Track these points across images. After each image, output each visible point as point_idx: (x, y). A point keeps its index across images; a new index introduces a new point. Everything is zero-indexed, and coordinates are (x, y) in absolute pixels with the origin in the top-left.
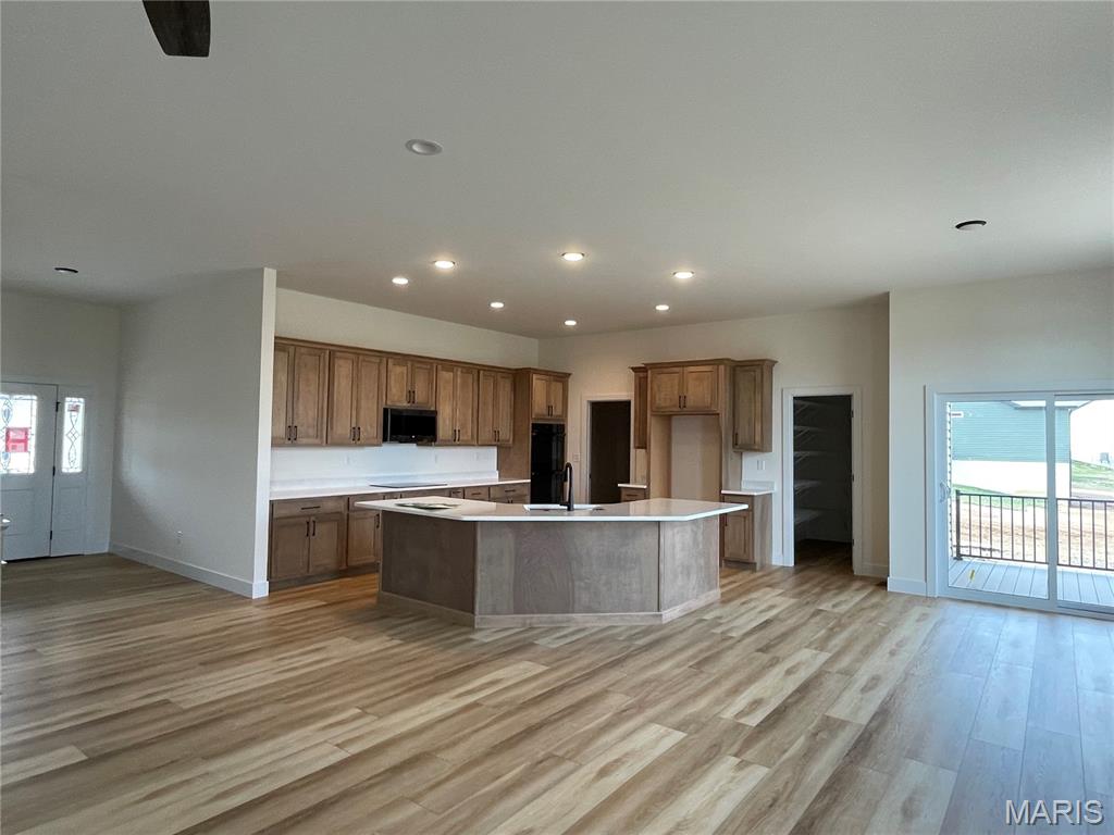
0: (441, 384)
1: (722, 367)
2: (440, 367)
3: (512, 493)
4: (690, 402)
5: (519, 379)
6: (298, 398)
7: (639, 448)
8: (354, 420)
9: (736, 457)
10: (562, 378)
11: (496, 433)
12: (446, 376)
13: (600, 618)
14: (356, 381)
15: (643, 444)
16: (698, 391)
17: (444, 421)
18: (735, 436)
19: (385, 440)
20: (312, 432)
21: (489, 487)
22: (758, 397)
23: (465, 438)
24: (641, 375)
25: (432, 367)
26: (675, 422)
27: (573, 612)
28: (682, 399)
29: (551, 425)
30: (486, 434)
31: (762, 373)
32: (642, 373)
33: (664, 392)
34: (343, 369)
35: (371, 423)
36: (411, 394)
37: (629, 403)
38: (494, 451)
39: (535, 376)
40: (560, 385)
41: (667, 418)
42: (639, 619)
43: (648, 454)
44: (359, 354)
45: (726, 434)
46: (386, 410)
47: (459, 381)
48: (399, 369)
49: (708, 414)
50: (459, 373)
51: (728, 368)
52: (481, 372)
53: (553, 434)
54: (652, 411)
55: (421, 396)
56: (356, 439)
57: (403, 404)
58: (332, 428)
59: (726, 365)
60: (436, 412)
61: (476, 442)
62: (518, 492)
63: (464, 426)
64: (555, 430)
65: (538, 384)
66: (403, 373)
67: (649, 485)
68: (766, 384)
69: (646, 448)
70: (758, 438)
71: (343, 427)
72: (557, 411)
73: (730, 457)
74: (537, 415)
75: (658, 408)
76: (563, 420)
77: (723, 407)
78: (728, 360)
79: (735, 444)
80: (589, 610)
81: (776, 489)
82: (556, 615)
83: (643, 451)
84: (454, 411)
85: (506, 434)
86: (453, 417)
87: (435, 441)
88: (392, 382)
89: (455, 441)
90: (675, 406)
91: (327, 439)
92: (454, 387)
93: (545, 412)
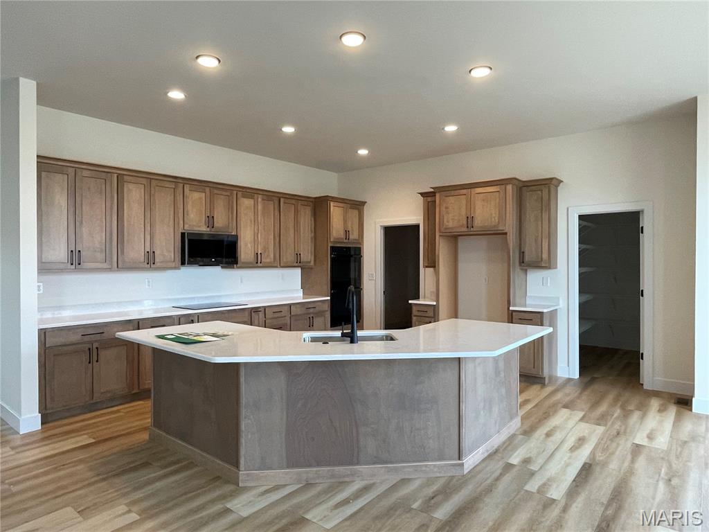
0: (242, 210)
1: (509, 187)
2: (240, 194)
3: (311, 310)
4: (478, 222)
5: (319, 206)
6: (81, 223)
7: (427, 267)
8: (148, 244)
9: (522, 274)
10: (358, 206)
11: (298, 255)
12: (247, 203)
13: (389, 470)
14: (149, 206)
15: (432, 264)
16: (486, 212)
17: (246, 245)
18: (522, 254)
19: (183, 263)
20: (100, 256)
21: (290, 305)
22: (545, 216)
23: (268, 260)
24: (429, 199)
25: (232, 194)
26: (462, 243)
27: (358, 464)
28: (470, 220)
29: (350, 248)
30: (289, 256)
31: (549, 191)
32: (430, 198)
33: (452, 214)
34: (134, 195)
35: (168, 246)
36: (210, 220)
37: (418, 226)
38: (298, 271)
39: (332, 204)
40: (356, 212)
41: (454, 238)
42: (437, 469)
43: (437, 273)
44: (151, 180)
45: (514, 252)
46: (183, 235)
47: (260, 207)
48: (196, 195)
49: (496, 234)
50: (260, 200)
51: (515, 187)
52: (282, 200)
53: (352, 256)
54: (440, 232)
55: (221, 221)
56: (150, 262)
57: (203, 229)
58: (123, 253)
59: (513, 185)
60: (236, 236)
61: (278, 263)
62: (317, 308)
63: (266, 249)
64: (352, 253)
65: (336, 212)
66: (201, 198)
67: (438, 301)
68: (552, 203)
69: (434, 267)
70: (545, 256)
71: (136, 250)
72: (354, 236)
73: (517, 274)
74: (335, 238)
75: (446, 229)
76: (360, 244)
77: (510, 226)
78: (515, 179)
79: (522, 262)
80: (377, 460)
81: (562, 304)
82: (336, 468)
83: (432, 269)
84: (256, 235)
85: (307, 256)
86: (255, 241)
87: (237, 263)
88: (189, 207)
89: (257, 263)
90: (462, 226)
91: (118, 262)
92: (256, 213)
93: (343, 236)
